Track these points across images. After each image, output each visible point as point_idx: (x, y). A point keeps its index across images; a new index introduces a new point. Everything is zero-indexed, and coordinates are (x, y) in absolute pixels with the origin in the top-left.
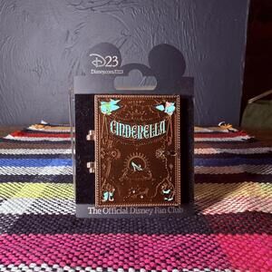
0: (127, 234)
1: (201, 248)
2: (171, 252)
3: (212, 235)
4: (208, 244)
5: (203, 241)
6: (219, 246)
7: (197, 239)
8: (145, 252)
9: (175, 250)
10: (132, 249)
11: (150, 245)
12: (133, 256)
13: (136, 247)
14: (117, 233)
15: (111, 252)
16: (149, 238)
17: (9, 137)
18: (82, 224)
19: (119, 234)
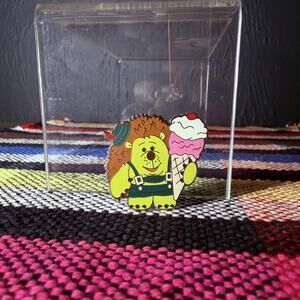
0: (96, 244)
1: (236, 280)
2: (165, 287)
3: (263, 256)
4: (252, 272)
5: (241, 265)
6: (276, 279)
7: (231, 260)
8: (114, 280)
9: (177, 283)
10: (88, 273)
11: (131, 266)
12: (82, 289)
13: (100, 269)
14: (81, 239)
15: (43, 277)
16: (136, 252)
17: (19, 128)
18: (32, 221)
19: (80, 243)
